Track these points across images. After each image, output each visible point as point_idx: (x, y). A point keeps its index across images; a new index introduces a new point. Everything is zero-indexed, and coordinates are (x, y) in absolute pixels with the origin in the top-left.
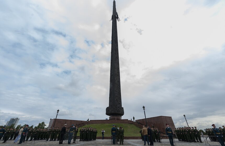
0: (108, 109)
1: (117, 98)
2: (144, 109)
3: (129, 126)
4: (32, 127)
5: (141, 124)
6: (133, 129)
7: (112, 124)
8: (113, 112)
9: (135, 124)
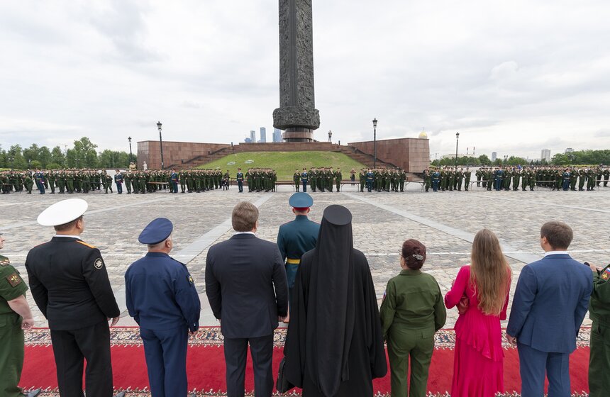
0: (279, 113)
1: (302, 82)
2: (375, 126)
3: (333, 157)
4: (57, 150)
5: (360, 152)
6: (343, 163)
7: (296, 153)
8: (293, 122)
9: (348, 152)
